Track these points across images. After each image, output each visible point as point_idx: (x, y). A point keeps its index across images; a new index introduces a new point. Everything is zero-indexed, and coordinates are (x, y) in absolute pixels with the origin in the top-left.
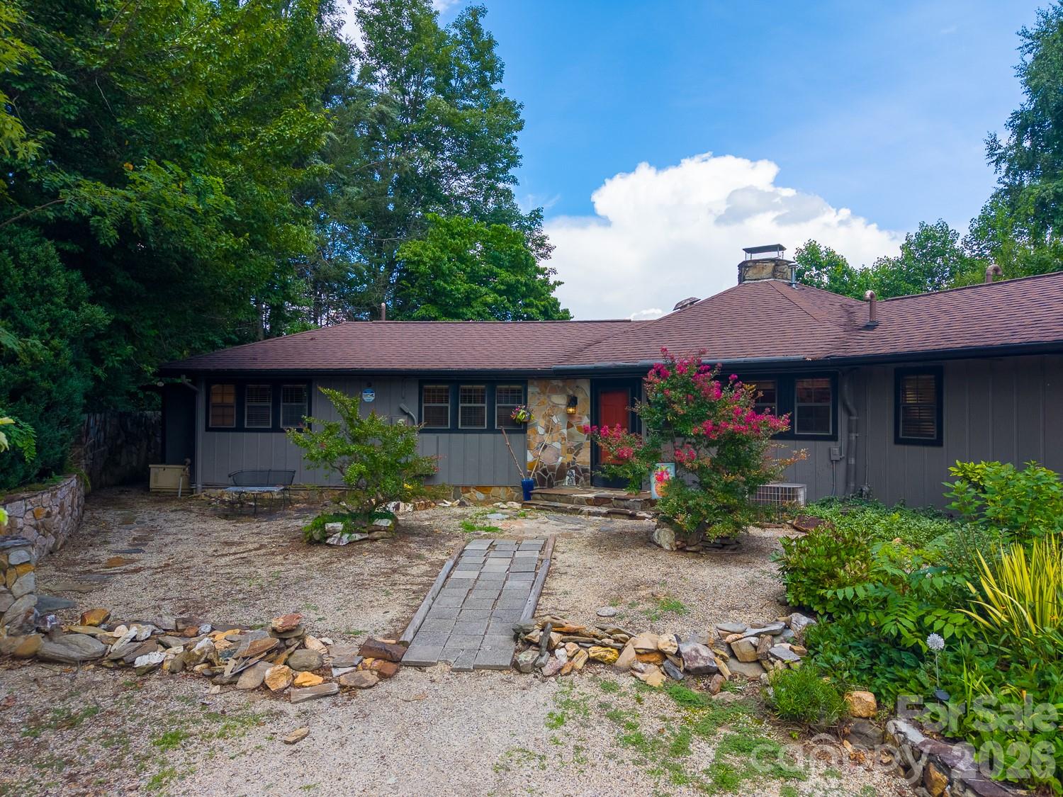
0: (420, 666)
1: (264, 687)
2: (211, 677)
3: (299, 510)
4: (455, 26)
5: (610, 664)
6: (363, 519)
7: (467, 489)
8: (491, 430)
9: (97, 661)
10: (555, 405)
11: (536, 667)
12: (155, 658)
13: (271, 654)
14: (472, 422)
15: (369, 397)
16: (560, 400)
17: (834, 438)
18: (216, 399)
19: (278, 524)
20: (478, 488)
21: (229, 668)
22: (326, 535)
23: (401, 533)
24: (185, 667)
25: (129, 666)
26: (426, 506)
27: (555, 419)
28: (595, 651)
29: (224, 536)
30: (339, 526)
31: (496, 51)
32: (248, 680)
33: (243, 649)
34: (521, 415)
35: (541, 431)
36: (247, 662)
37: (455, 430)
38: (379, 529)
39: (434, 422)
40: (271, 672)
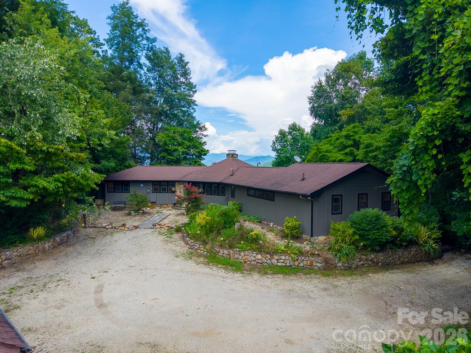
0: (140, 228)
1: (121, 229)
2: (115, 229)
3: (127, 209)
4: (176, 58)
5: (162, 228)
6: (137, 211)
7: (163, 205)
8: (168, 192)
9: (102, 227)
10: (181, 187)
11: (153, 228)
12: (108, 227)
13: (122, 226)
14: (164, 191)
15: (142, 185)
16: (182, 186)
17: (225, 196)
18: (109, 186)
19: (123, 212)
20: (165, 204)
21: (117, 228)
22: (131, 213)
23: (144, 213)
24: (112, 228)
25: (106, 228)
26: (152, 208)
27: (181, 190)
28: (161, 226)
29: (113, 214)
30: (133, 212)
31: (189, 65)
32: (119, 229)
33: (119, 226)
34: (173, 189)
35: (178, 192)
36: (119, 227)
37: (160, 192)
38: (140, 212)
39: (155, 191)
40: (122, 228)
